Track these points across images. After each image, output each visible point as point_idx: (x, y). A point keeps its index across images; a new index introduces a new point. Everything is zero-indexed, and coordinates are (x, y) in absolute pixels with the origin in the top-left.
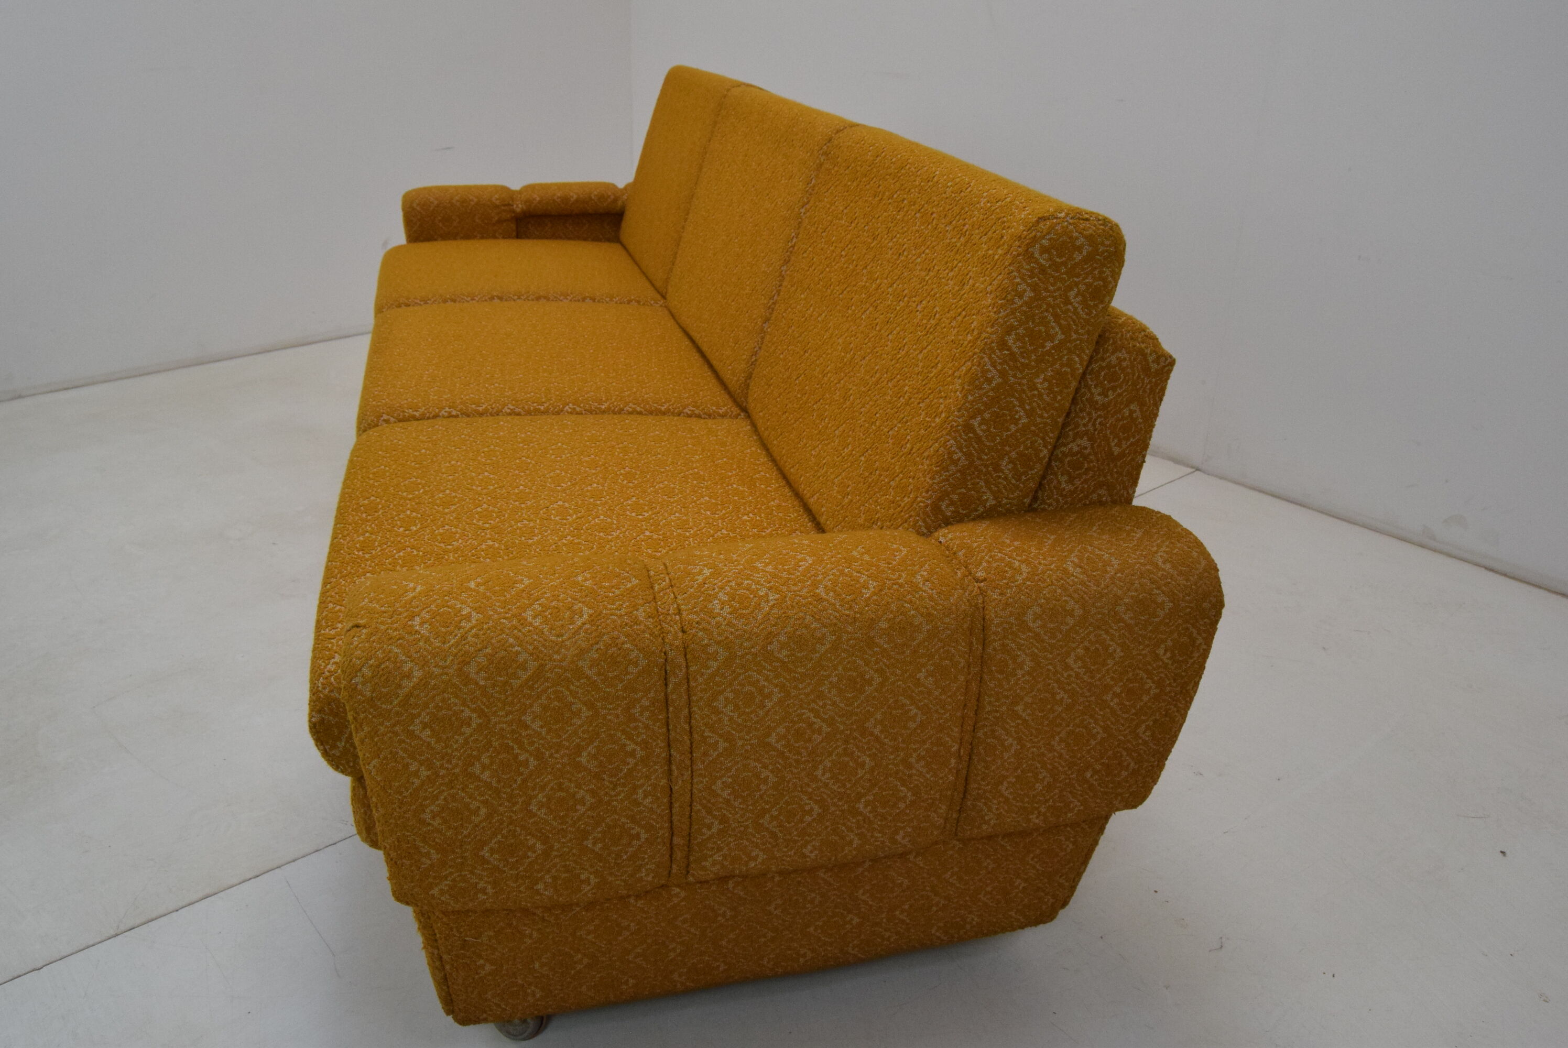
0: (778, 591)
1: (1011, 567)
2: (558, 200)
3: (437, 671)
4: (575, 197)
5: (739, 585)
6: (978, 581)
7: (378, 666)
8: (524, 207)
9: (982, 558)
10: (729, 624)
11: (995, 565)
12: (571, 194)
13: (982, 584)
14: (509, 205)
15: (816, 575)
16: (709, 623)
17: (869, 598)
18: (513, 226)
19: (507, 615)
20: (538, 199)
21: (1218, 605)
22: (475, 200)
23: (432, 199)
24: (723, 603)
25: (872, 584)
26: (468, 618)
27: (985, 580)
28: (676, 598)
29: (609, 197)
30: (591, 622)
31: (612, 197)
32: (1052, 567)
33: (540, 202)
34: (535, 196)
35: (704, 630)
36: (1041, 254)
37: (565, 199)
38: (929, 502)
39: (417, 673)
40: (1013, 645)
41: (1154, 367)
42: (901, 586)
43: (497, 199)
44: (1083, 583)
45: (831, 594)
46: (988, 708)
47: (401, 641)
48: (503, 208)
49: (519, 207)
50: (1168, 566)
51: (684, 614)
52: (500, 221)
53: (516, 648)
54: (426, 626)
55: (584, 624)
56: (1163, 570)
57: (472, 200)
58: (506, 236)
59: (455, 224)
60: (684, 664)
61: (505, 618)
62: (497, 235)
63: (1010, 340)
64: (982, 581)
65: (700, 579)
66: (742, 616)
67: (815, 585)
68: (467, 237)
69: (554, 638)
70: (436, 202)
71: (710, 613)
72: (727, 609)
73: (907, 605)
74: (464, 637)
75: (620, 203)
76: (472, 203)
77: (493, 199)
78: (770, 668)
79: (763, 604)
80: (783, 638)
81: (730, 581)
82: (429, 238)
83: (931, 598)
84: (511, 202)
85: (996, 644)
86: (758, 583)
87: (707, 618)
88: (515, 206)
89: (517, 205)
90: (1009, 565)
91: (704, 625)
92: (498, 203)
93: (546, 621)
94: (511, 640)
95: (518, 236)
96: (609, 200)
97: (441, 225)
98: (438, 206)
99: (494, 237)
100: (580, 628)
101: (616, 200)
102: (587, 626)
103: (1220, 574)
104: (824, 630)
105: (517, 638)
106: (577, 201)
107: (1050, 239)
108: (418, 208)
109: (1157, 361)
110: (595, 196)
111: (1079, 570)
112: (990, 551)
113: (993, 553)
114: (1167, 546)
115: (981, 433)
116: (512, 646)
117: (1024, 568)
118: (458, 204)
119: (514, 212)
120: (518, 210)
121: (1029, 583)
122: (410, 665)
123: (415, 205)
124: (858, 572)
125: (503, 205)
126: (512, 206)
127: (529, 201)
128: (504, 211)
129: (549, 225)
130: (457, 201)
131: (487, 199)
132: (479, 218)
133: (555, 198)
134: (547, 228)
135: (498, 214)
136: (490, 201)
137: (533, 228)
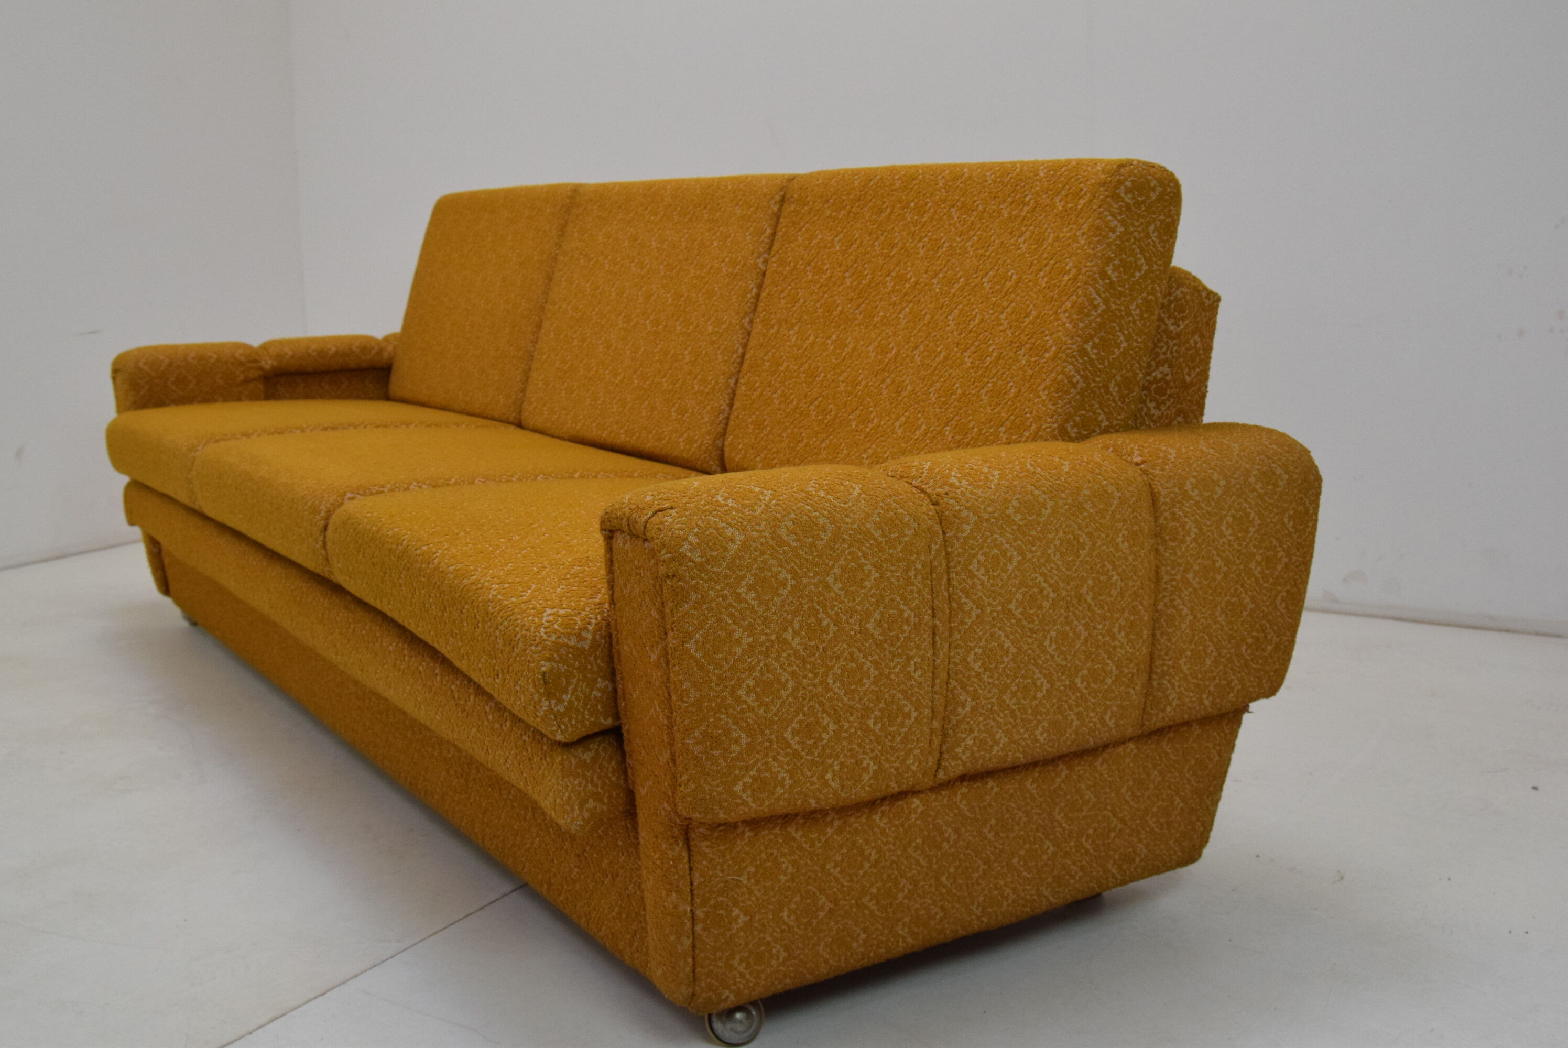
1: (1160, 451)
2: (314, 354)
3: (755, 534)
4: (334, 349)
6: (1137, 464)
7: (702, 534)
8: (276, 365)
10: (972, 493)
13: (1142, 466)
14: (256, 361)
16: (956, 493)
18: (262, 385)
20: (290, 353)
21: (1319, 479)
22: (215, 356)
23: (162, 358)
24: (959, 478)
27: (1144, 462)
29: (373, 348)
30: (865, 492)
32: (1191, 448)
33: (293, 356)
34: (284, 351)
35: (952, 499)
36: (1126, 193)
37: (322, 353)
38: (1056, 425)
40: (1181, 513)
41: (1207, 302)
43: (241, 355)
46: (1166, 578)
47: (714, 512)
48: (250, 365)
49: (268, 363)
50: (1274, 447)
51: (928, 491)
52: (246, 381)
53: (814, 514)
54: (730, 501)
55: (860, 495)
57: (211, 357)
58: (254, 397)
59: (191, 385)
60: (940, 531)
62: (243, 397)
63: (1109, 270)
64: (1140, 464)
65: (926, 467)
66: (979, 486)
70: (167, 361)
72: (964, 482)
73: (1098, 476)
74: (767, 507)
75: (386, 355)
76: (212, 361)
77: (237, 355)
78: (1010, 530)
79: (991, 478)
80: (1015, 504)
82: (160, 403)
83: (1113, 471)
84: (258, 358)
85: (1167, 514)
87: (954, 491)
88: (263, 362)
89: (266, 363)
90: (1158, 449)
91: (954, 496)
92: (242, 359)
94: (808, 507)
95: (267, 397)
96: (373, 352)
97: (174, 388)
98: (170, 365)
99: (239, 399)
100: (858, 497)
101: (380, 351)
102: (863, 496)
103: (1312, 454)
104: (1044, 496)
106: (337, 353)
107: (1132, 181)
109: (1208, 297)
115: (1094, 357)
116: (810, 511)
118: (195, 362)
119: (262, 369)
120: (268, 367)
122: (730, 531)
123: (141, 365)
125: (250, 362)
126: (260, 362)
127: (280, 356)
128: (251, 368)
129: (302, 385)
130: (193, 358)
131: (229, 355)
132: (221, 378)
133: (310, 351)
134: (299, 389)
135: (243, 372)
136: (233, 357)
137: (282, 389)
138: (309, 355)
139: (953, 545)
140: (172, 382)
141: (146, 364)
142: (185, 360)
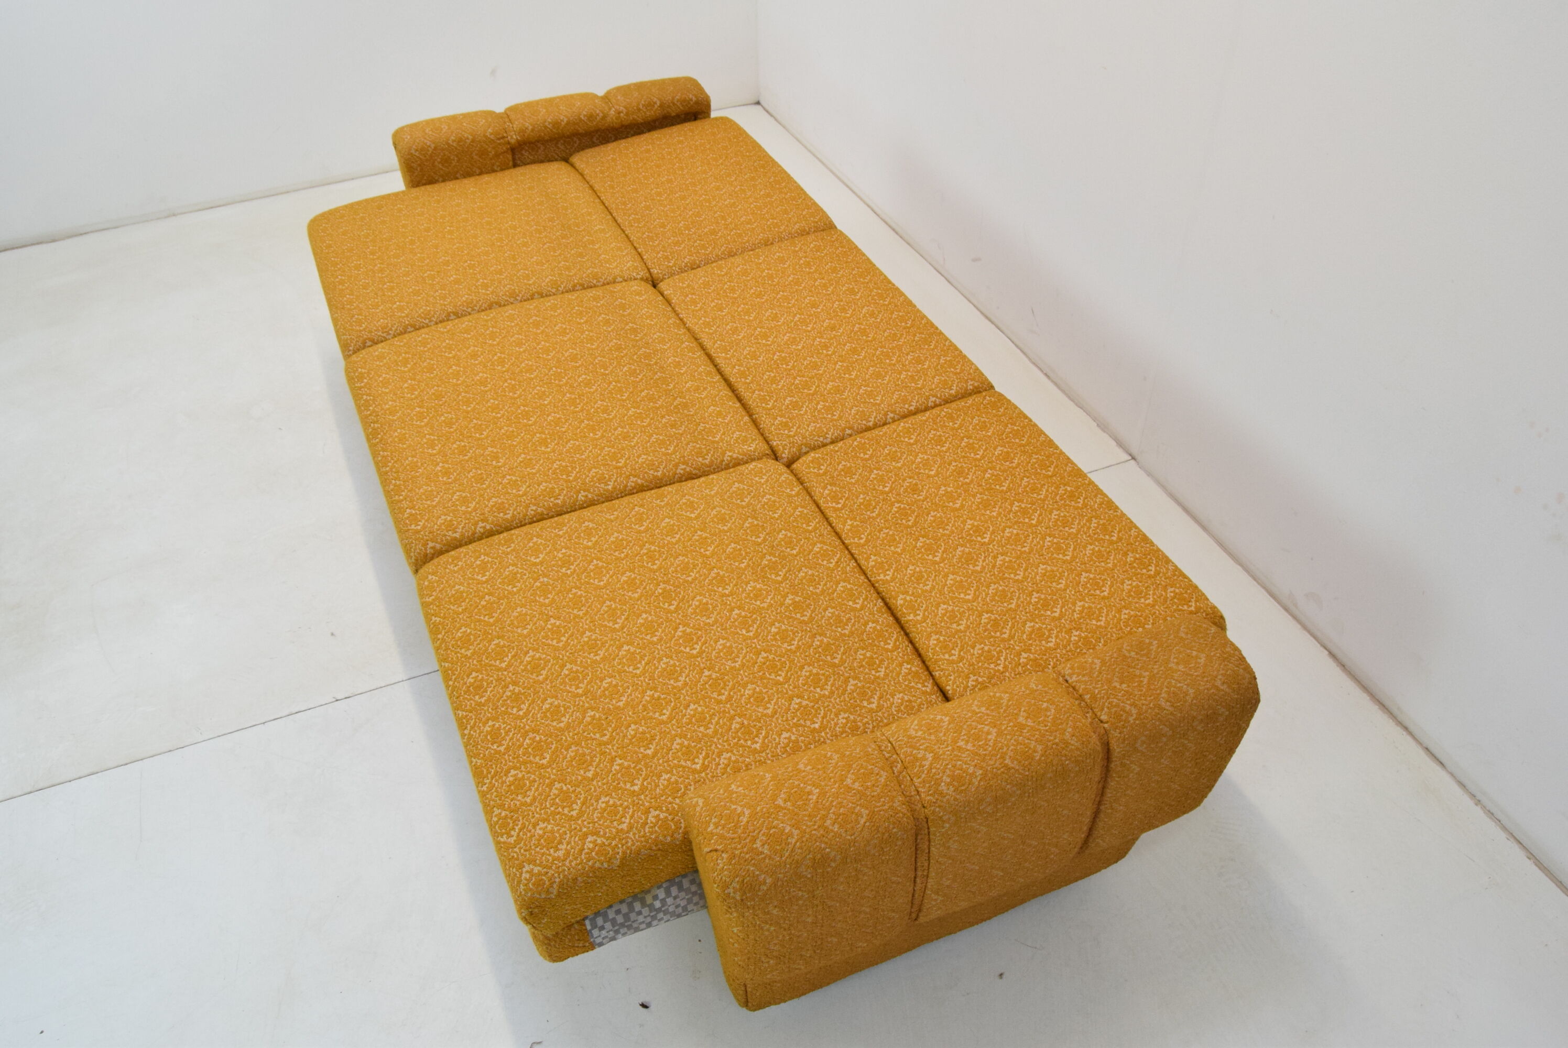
0: (981, 768)
1: (1124, 711)
2: (550, 126)
3: (781, 876)
4: (565, 120)
5: (954, 766)
6: (1102, 722)
7: (743, 881)
8: (520, 138)
10: (955, 799)
11: (1113, 710)
12: (561, 118)
13: (1106, 725)
14: (503, 137)
15: (1001, 748)
16: (942, 802)
17: (1040, 759)
18: (510, 157)
19: (816, 827)
20: (530, 128)
22: (471, 137)
23: (429, 144)
24: (948, 784)
25: (1039, 748)
26: (790, 835)
27: (1108, 721)
28: (912, 780)
29: (598, 115)
30: (871, 818)
31: (601, 115)
32: (1151, 705)
33: (533, 130)
34: (527, 124)
35: (940, 807)
37: (556, 124)
39: (769, 880)
40: (1128, 763)
42: (1057, 744)
43: (491, 134)
44: (1172, 714)
45: (1015, 762)
47: (753, 862)
48: (498, 142)
49: (513, 138)
50: (1224, 687)
51: (923, 795)
52: (497, 155)
53: (827, 850)
54: (766, 846)
55: (865, 823)
56: (1223, 690)
58: (504, 167)
59: (454, 163)
60: (926, 826)
61: (815, 830)
62: (495, 169)
64: (1105, 723)
65: (927, 763)
66: (961, 792)
67: (1003, 758)
68: (468, 174)
69: (849, 837)
70: (433, 146)
71: (941, 794)
72: (952, 789)
73: (1063, 758)
74: (792, 851)
76: (468, 141)
77: (488, 134)
79: (974, 780)
80: (988, 799)
81: (947, 764)
82: (431, 182)
83: (1077, 749)
84: (505, 135)
85: (1117, 761)
86: (966, 763)
87: (940, 798)
88: (509, 137)
89: (512, 138)
90: (1124, 708)
91: (938, 802)
92: (492, 137)
93: (841, 826)
94: (823, 846)
95: (515, 166)
96: (598, 118)
97: (441, 167)
98: (435, 149)
99: (493, 171)
100: (864, 826)
102: (868, 824)
104: (1015, 788)
105: (826, 843)
106: (568, 123)
108: (417, 154)
110: (585, 116)
111: (1169, 703)
112: (1108, 698)
113: (1111, 700)
114: (1223, 670)
116: (824, 849)
117: (1134, 711)
118: (455, 144)
119: (509, 143)
120: (513, 141)
121: (1137, 722)
122: (763, 876)
123: (413, 151)
124: (1029, 739)
125: (499, 139)
126: (507, 137)
127: (522, 131)
128: (499, 144)
129: (542, 148)
130: (454, 141)
131: (482, 135)
132: (477, 155)
133: (547, 124)
134: (540, 151)
135: (494, 148)
136: (485, 136)
137: (527, 154)
138: (546, 127)
140: (439, 163)
141: (417, 150)
142: (448, 144)
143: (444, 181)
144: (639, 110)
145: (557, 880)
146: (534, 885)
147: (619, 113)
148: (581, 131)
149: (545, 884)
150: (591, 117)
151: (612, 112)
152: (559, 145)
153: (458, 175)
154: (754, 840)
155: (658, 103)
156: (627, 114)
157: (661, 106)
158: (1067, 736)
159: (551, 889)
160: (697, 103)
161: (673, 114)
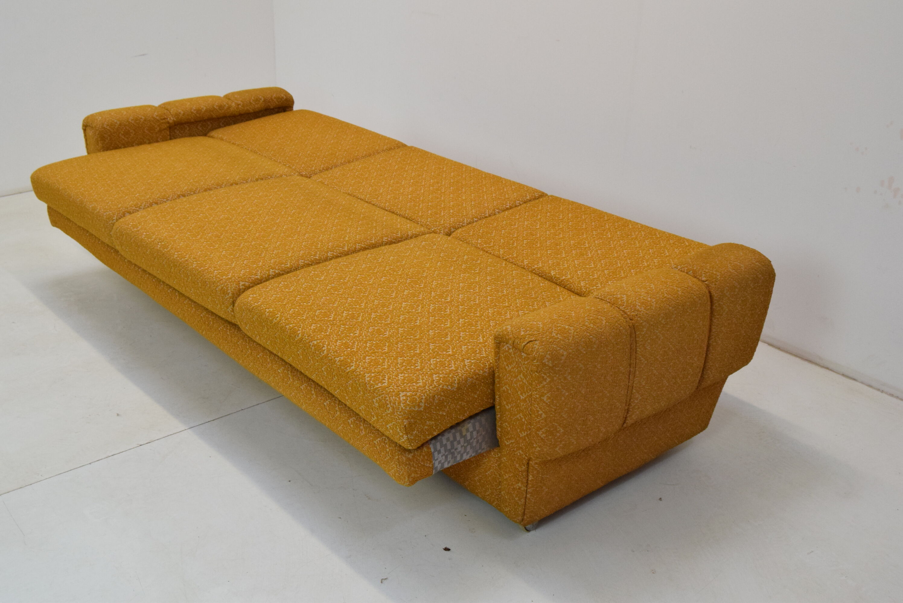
0: (654, 298)
2: (195, 112)
3: (571, 351)
4: (205, 108)
5: (640, 298)
7: (552, 354)
8: (175, 120)
9: (701, 273)
10: (646, 314)
11: (708, 275)
12: (202, 107)
13: (706, 282)
14: (164, 119)
15: (660, 291)
16: (640, 314)
17: (681, 295)
18: (168, 132)
19: (581, 325)
20: (182, 113)
21: (774, 276)
23: (115, 121)
24: (639, 306)
25: (679, 290)
29: (225, 106)
30: (607, 321)
32: (726, 271)
33: (184, 114)
34: (180, 111)
35: (639, 317)
37: (199, 111)
39: (565, 354)
40: (722, 303)
43: (157, 116)
44: (737, 275)
45: (670, 296)
47: (555, 343)
48: (162, 121)
49: (171, 119)
51: (628, 313)
52: (160, 131)
54: (559, 335)
57: (141, 117)
58: (164, 139)
59: (132, 135)
60: (634, 331)
61: (581, 327)
62: (159, 140)
64: (705, 281)
65: (625, 299)
66: (648, 309)
67: (663, 294)
68: (140, 143)
69: (600, 330)
70: (118, 123)
71: (638, 310)
72: (643, 308)
74: (573, 336)
77: (155, 116)
79: (653, 304)
80: (662, 315)
81: (636, 298)
82: (116, 147)
83: (697, 291)
84: (165, 117)
85: (717, 304)
86: (645, 297)
87: (639, 313)
88: (169, 119)
89: (170, 119)
90: (712, 273)
91: (639, 315)
92: (158, 118)
93: (594, 325)
95: (171, 138)
96: (225, 108)
97: (123, 138)
98: (120, 125)
99: (157, 141)
100: (606, 325)
104: (674, 309)
105: (589, 333)
106: (206, 111)
108: (108, 128)
110: (217, 106)
111: (734, 270)
113: (704, 271)
116: (590, 336)
117: (718, 274)
118: (133, 122)
119: (168, 123)
120: (171, 121)
121: (722, 279)
122: (562, 351)
123: (105, 126)
124: (672, 286)
125: (162, 119)
126: (167, 119)
127: (177, 115)
128: (163, 123)
129: (188, 129)
130: (132, 120)
131: (151, 116)
132: (147, 130)
133: (193, 110)
134: (186, 131)
135: (158, 126)
136: (153, 117)
137: (178, 132)
138: (192, 113)
139: (639, 337)
140: (122, 134)
141: (108, 125)
142: (128, 121)
143: (125, 147)
144: (250, 103)
145: (424, 397)
146: (410, 402)
147: (238, 105)
148: (214, 116)
149: (416, 400)
150: (221, 107)
151: (233, 104)
152: (199, 127)
153: (134, 144)
154: (551, 333)
155: (263, 99)
156: (243, 106)
157: (265, 101)
158: (690, 285)
159: (421, 404)
160: (286, 100)
161: (272, 107)
